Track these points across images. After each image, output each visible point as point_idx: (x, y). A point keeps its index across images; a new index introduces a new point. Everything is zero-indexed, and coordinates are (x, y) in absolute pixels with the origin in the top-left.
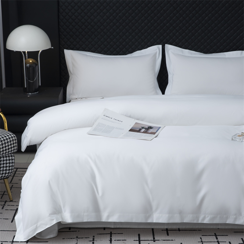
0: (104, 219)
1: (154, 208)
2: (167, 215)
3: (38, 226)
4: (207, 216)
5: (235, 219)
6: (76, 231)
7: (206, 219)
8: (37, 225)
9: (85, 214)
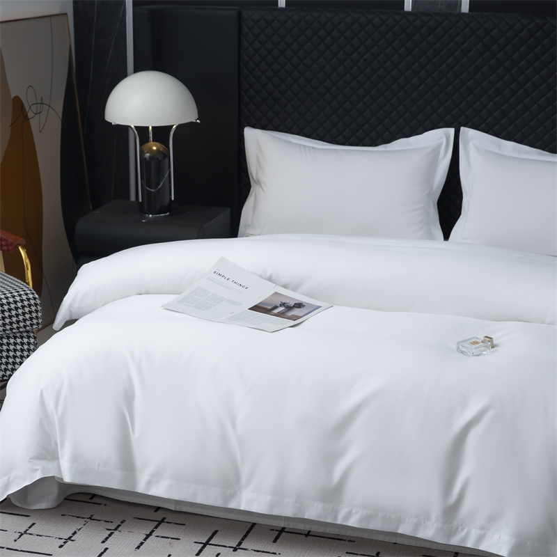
0: (141, 489)
1: (244, 479)
2: (269, 498)
3: (11, 479)
4: (354, 511)
5: (417, 526)
6: (101, 504)
7: (351, 517)
8: (9, 478)
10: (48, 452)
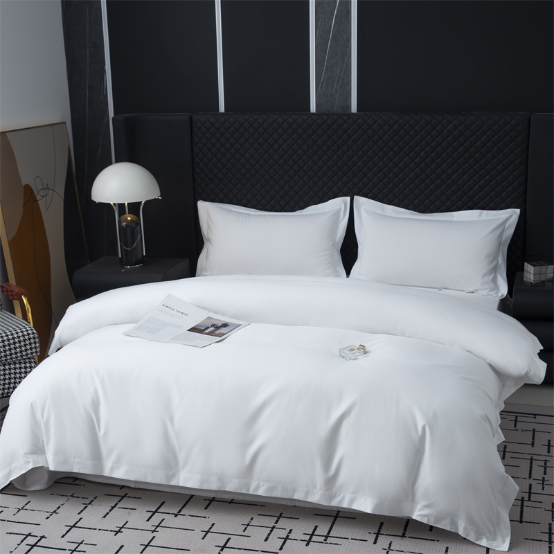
0: (106, 473)
1: (181, 462)
2: (199, 477)
4: (261, 484)
5: (307, 493)
6: (81, 485)
7: (259, 488)
8: (10, 469)
9: (76, 460)
10: (38, 448)
